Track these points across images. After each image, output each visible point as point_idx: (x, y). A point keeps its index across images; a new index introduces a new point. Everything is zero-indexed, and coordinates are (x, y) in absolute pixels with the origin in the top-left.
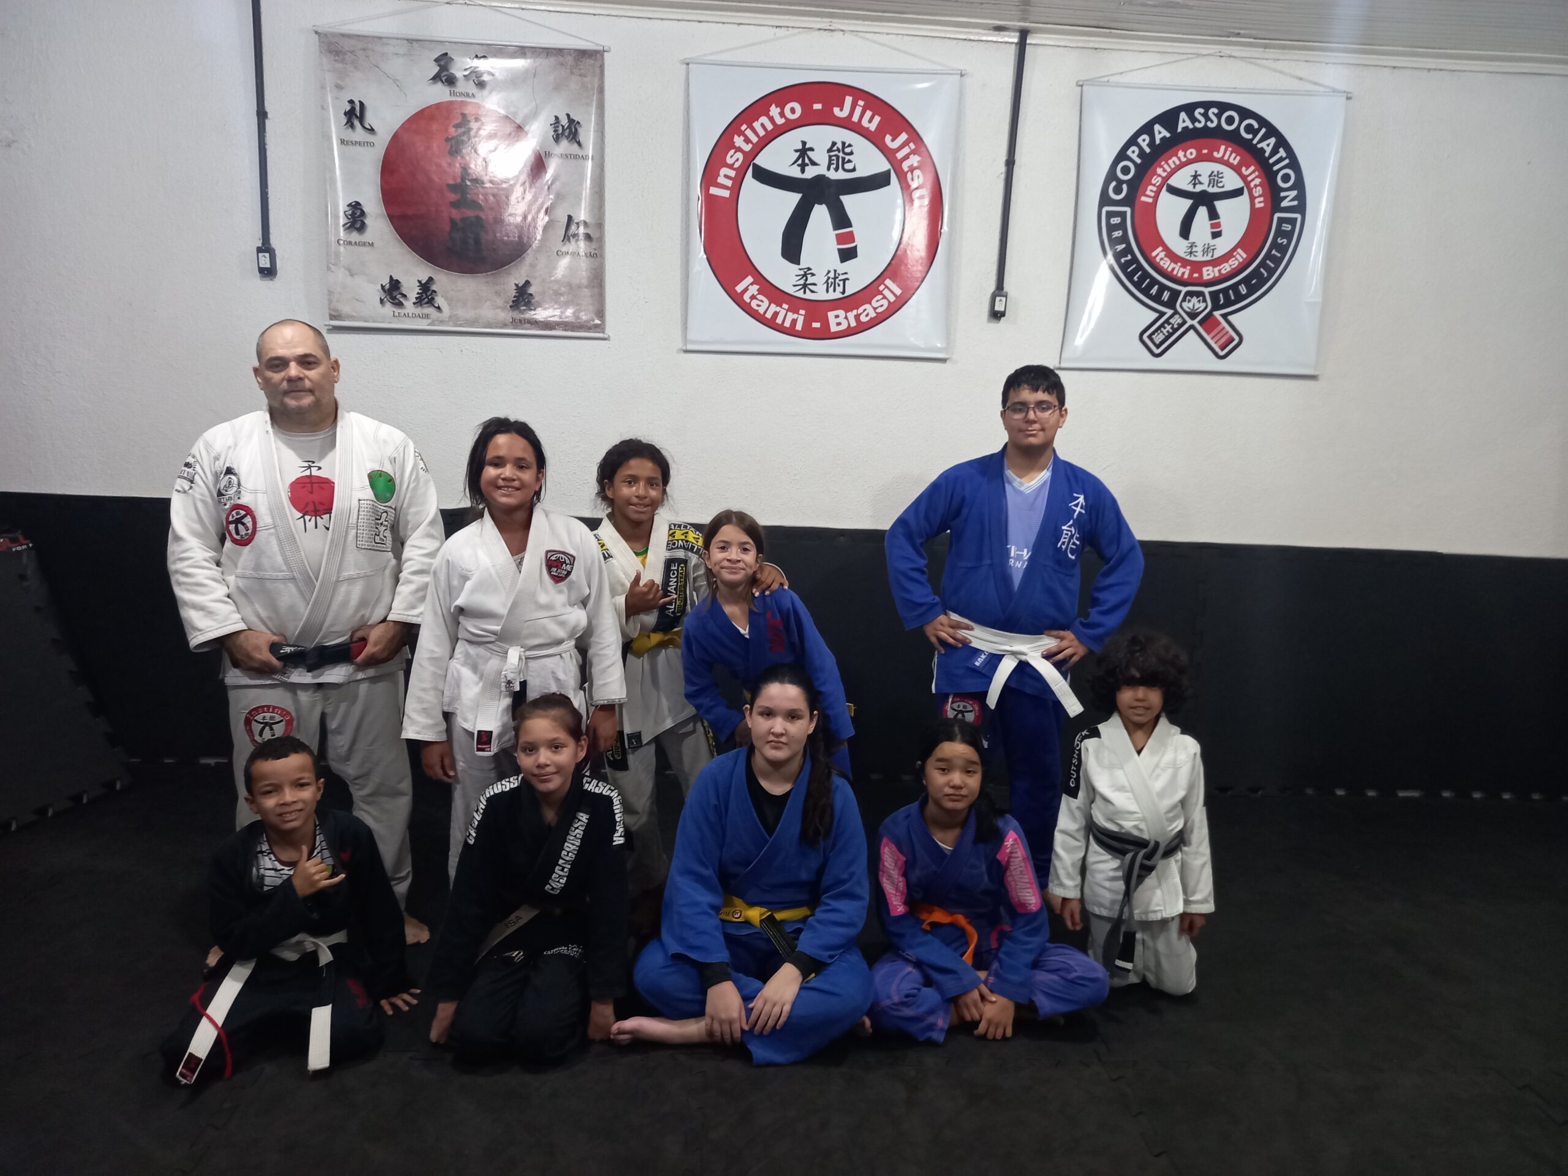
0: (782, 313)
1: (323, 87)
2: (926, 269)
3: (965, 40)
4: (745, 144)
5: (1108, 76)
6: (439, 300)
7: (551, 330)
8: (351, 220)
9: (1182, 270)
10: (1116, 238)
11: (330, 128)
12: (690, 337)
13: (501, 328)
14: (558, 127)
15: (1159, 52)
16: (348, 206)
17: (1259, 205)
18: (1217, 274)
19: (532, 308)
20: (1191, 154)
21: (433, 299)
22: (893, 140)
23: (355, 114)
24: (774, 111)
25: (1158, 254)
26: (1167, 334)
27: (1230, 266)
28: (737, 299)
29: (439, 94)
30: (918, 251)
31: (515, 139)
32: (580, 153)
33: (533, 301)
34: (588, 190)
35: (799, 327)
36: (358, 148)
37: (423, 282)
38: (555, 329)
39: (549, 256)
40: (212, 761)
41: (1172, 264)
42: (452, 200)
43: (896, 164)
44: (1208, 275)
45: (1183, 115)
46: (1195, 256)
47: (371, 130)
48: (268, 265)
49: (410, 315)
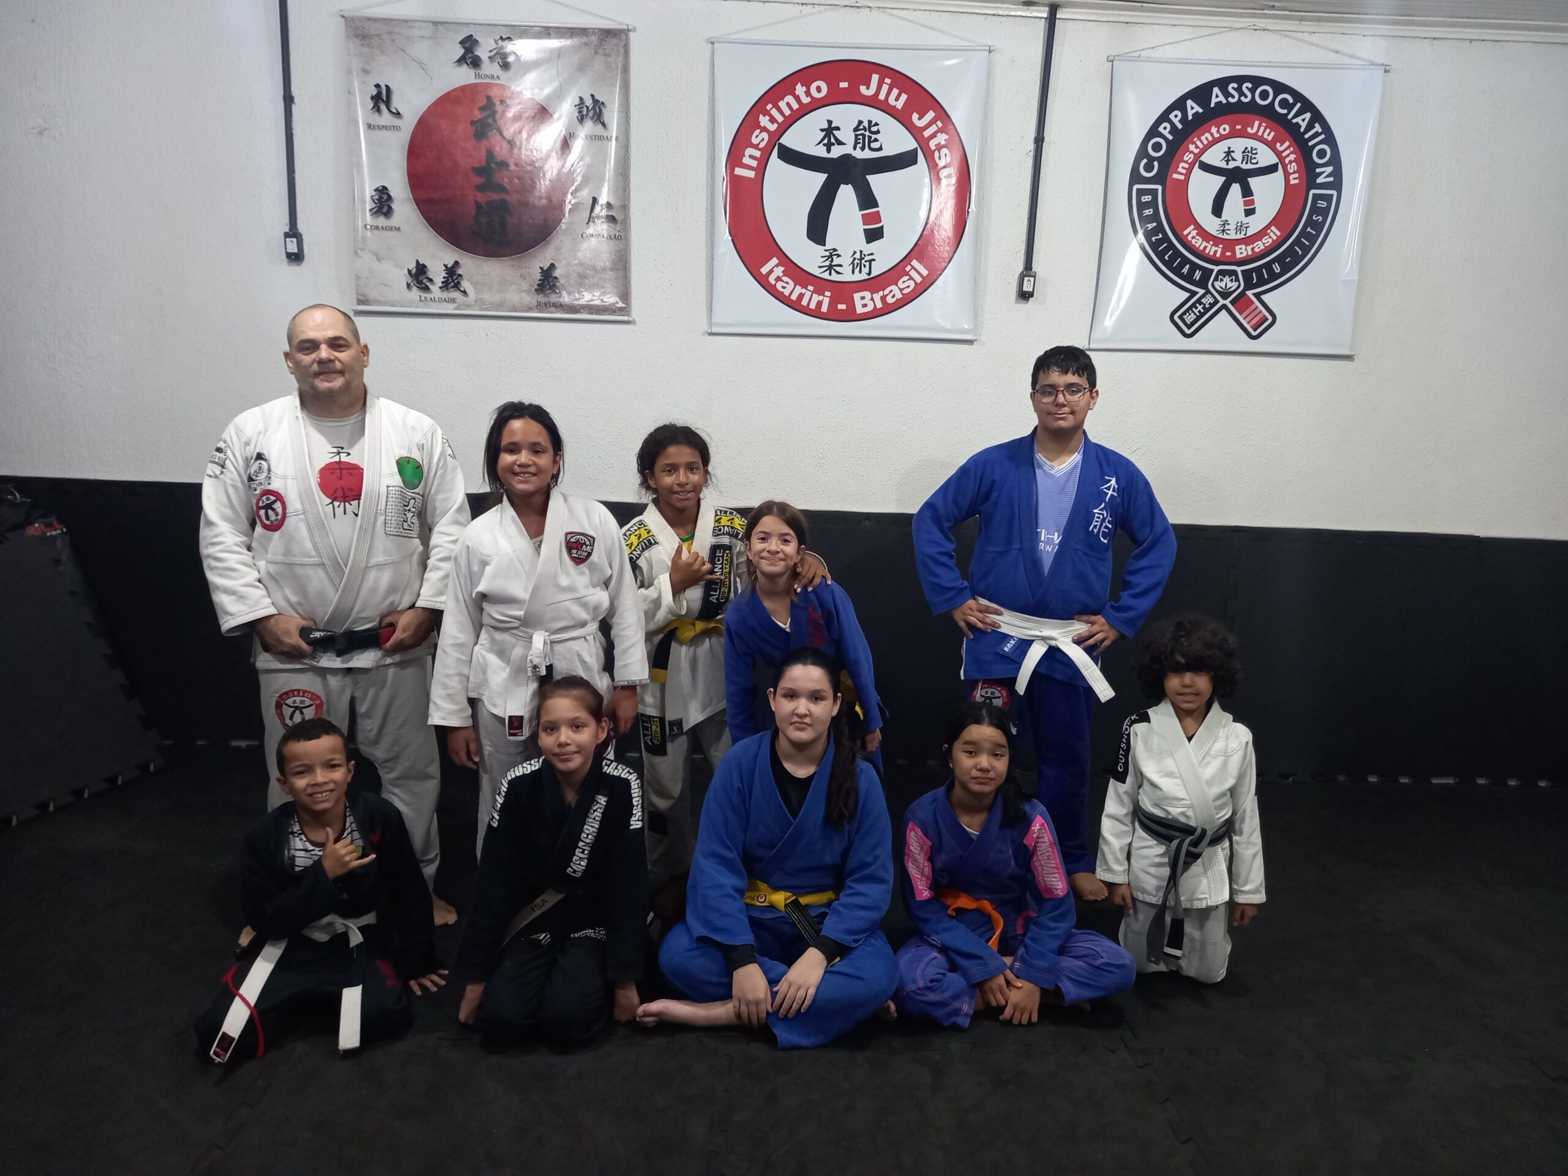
0: (808, 295)
1: (349, 72)
2: (953, 250)
3: (994, 15)
4: (769, 123)
5: (1139, 51)
6: (465, 285)
7: (576, 313)
8: (378, 205)
9: (1214, 249)
10: (1146, 216)
11: (357, 112)
12: (714, 320)
13: (525, 312)
14: (583, 108)
15: (1192, 26)
16: (375, 190)
17: (1293, 182)
18: (1250, 253)
19: (558, 292)
20: (1224, 130)
21: (459, 283)
22: (920, 119)
23: (381, 99)
24: (800, 90)
25: (1190, 232)
26: (1198, 314)
27: (1264, 244)
28: (762, 281)
29: (465, 76)
30: (946, 231)
31: (540, 121)
32: (604, 133)
33: (558, 284)
34: (612, 171)
35: (824, 309)
36: (384, 133)
37: (449, 266)
38: (580, 312)
39: (574, 239)
40: (243, 744)
41: (1204, 242)
42: (478, 184)
43: (923, 143)
44: (1241, 253)
45: (1216, 90)
46: (1227, 234)
47: (398, 114)
48: (295, 251)
49: (437, 299)
